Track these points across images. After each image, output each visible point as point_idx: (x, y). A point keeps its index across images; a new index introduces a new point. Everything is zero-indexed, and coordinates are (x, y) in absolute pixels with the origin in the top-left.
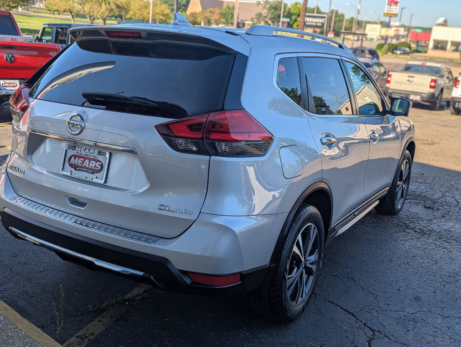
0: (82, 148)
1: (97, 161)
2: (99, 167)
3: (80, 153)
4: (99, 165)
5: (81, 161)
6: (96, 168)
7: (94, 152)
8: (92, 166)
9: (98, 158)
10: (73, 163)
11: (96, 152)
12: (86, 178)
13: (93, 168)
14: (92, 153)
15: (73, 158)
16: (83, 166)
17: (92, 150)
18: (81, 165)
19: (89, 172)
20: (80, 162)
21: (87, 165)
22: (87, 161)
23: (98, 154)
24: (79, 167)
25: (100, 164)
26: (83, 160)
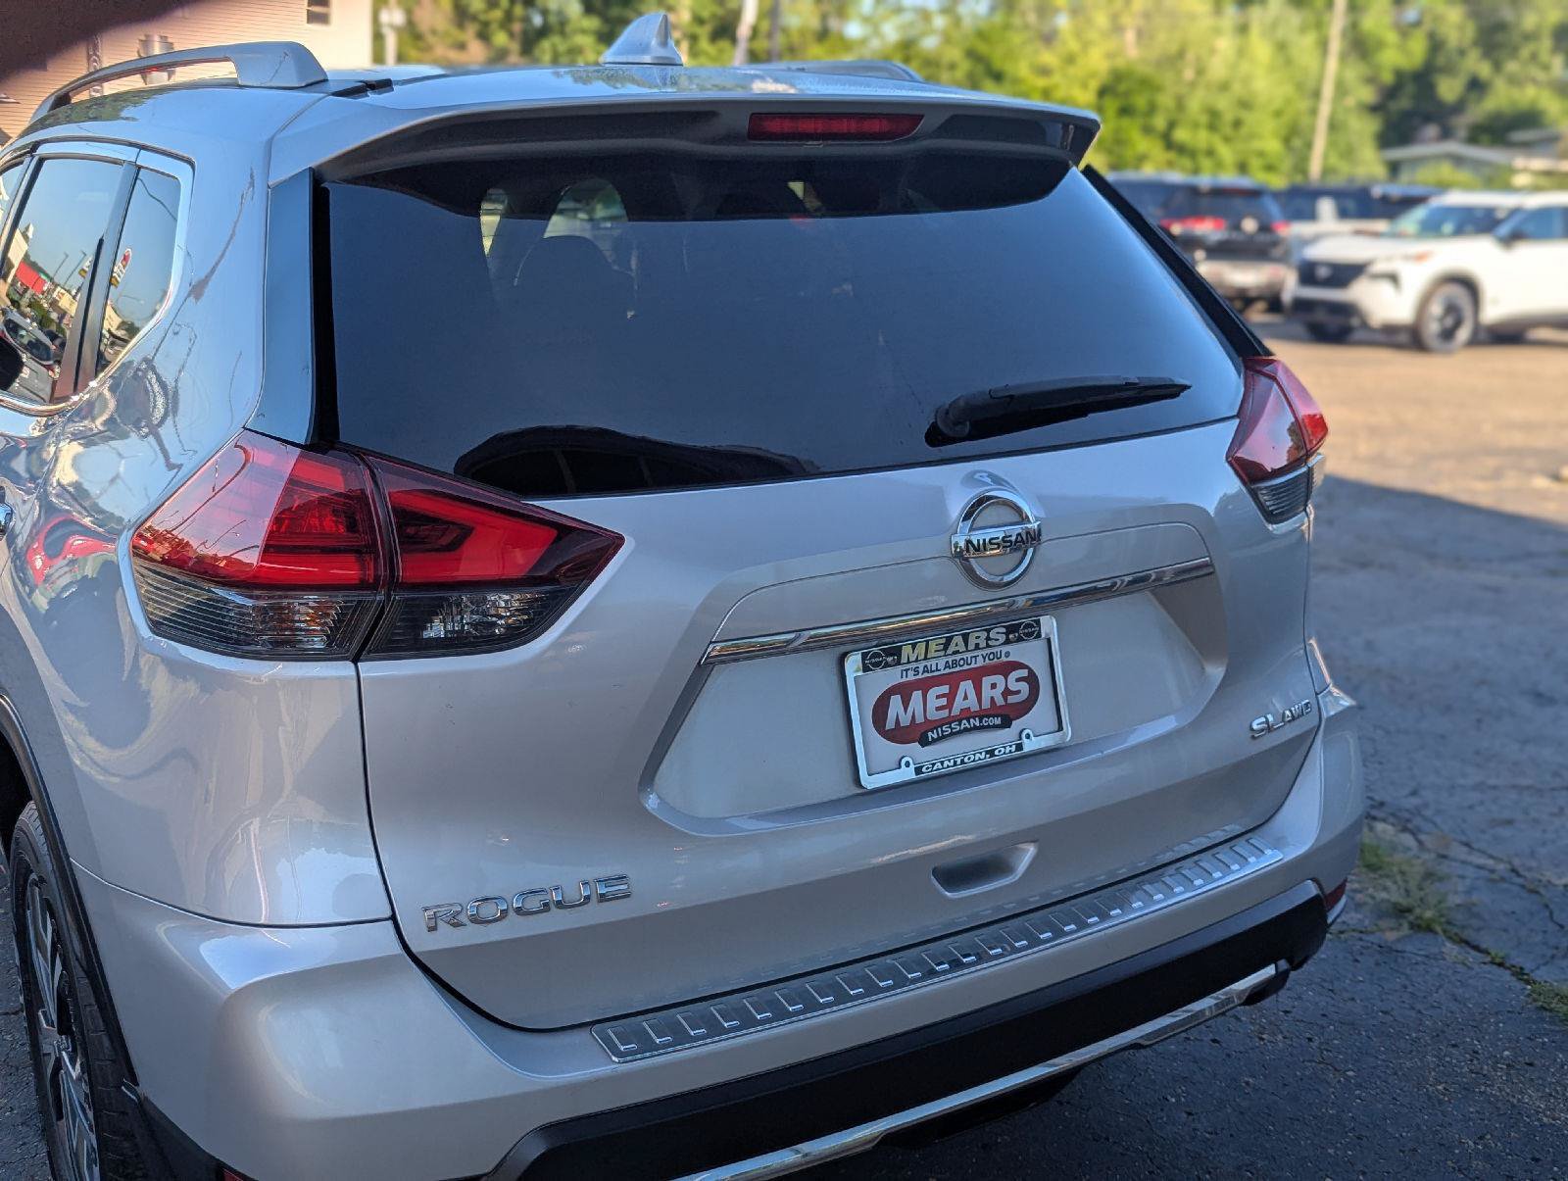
0: (927, 642)
1: (1006, 668)
2: (1024, 687)
3: (921, 670)
4: (1018, 680)
5: (938, 697)
6: (1012, 699)
7: (988, 638)
8: (992, 698)
9: (1008, 654)
10: (905, 721)
11: (998, 634)
12: (991, 753)
13: (1000, 701)
14: (983, 644)
15: (896, 701)
16: (956, 711)
17: (977, 634)
18: (945, 713)
19: (989, 727)
20: (933, 702)
21: (972, 703)
22: (967, 686)
23: (1008, 642)
24: (940, 723)
25: (1024, 673)
26: (945, 689)
